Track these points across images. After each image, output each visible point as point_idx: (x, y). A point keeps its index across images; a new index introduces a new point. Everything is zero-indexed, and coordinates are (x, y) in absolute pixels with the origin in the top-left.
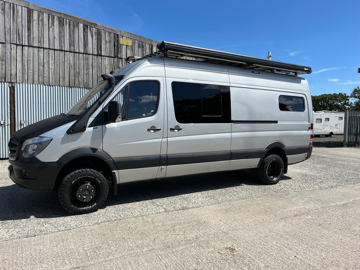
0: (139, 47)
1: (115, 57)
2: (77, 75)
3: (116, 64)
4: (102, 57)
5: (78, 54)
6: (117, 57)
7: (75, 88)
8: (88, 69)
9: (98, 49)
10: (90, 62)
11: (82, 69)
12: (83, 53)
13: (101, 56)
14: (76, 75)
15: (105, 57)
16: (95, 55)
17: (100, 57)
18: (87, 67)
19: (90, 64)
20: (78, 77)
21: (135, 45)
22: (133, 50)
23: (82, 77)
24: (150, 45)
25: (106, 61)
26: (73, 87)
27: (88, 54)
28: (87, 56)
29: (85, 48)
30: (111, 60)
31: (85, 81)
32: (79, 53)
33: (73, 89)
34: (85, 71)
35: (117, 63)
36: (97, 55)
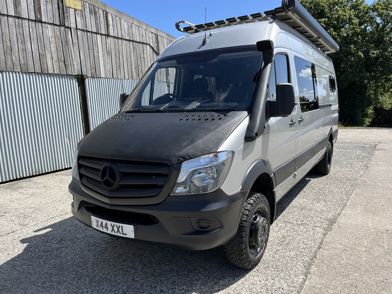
0: (91, 12)
1: (60, 25)
2: (9, 51)
3: (63, 36)
4: (43, 24)
5: (6, 17)
6: (64, 26)
7: (8, 74)
8: (24, 42)
9: (36, 12)
10: (26, 31)
11: (14, 42)
12: (15, 17)
13: (41, 22)
14: (6, 52)
15: (47, 25)
16: (32, 20)
17: (40, 24)
18: (22, 39)
19: (26, 34)
20: (10, 55)
21: (86, 9)
22: (83, 17)
23: (17, 54)
24: (105, 12)
25: (49, 31)
26: (5, 72)
27: (22, 18)
28: (21, 22)
29: (16, 8)
30: (55, 29)
31: (22, 61)
32: (8, 16)
33: (4, 74)
34: (20, 45)
35: (65, 35)
36: (35, 21)
